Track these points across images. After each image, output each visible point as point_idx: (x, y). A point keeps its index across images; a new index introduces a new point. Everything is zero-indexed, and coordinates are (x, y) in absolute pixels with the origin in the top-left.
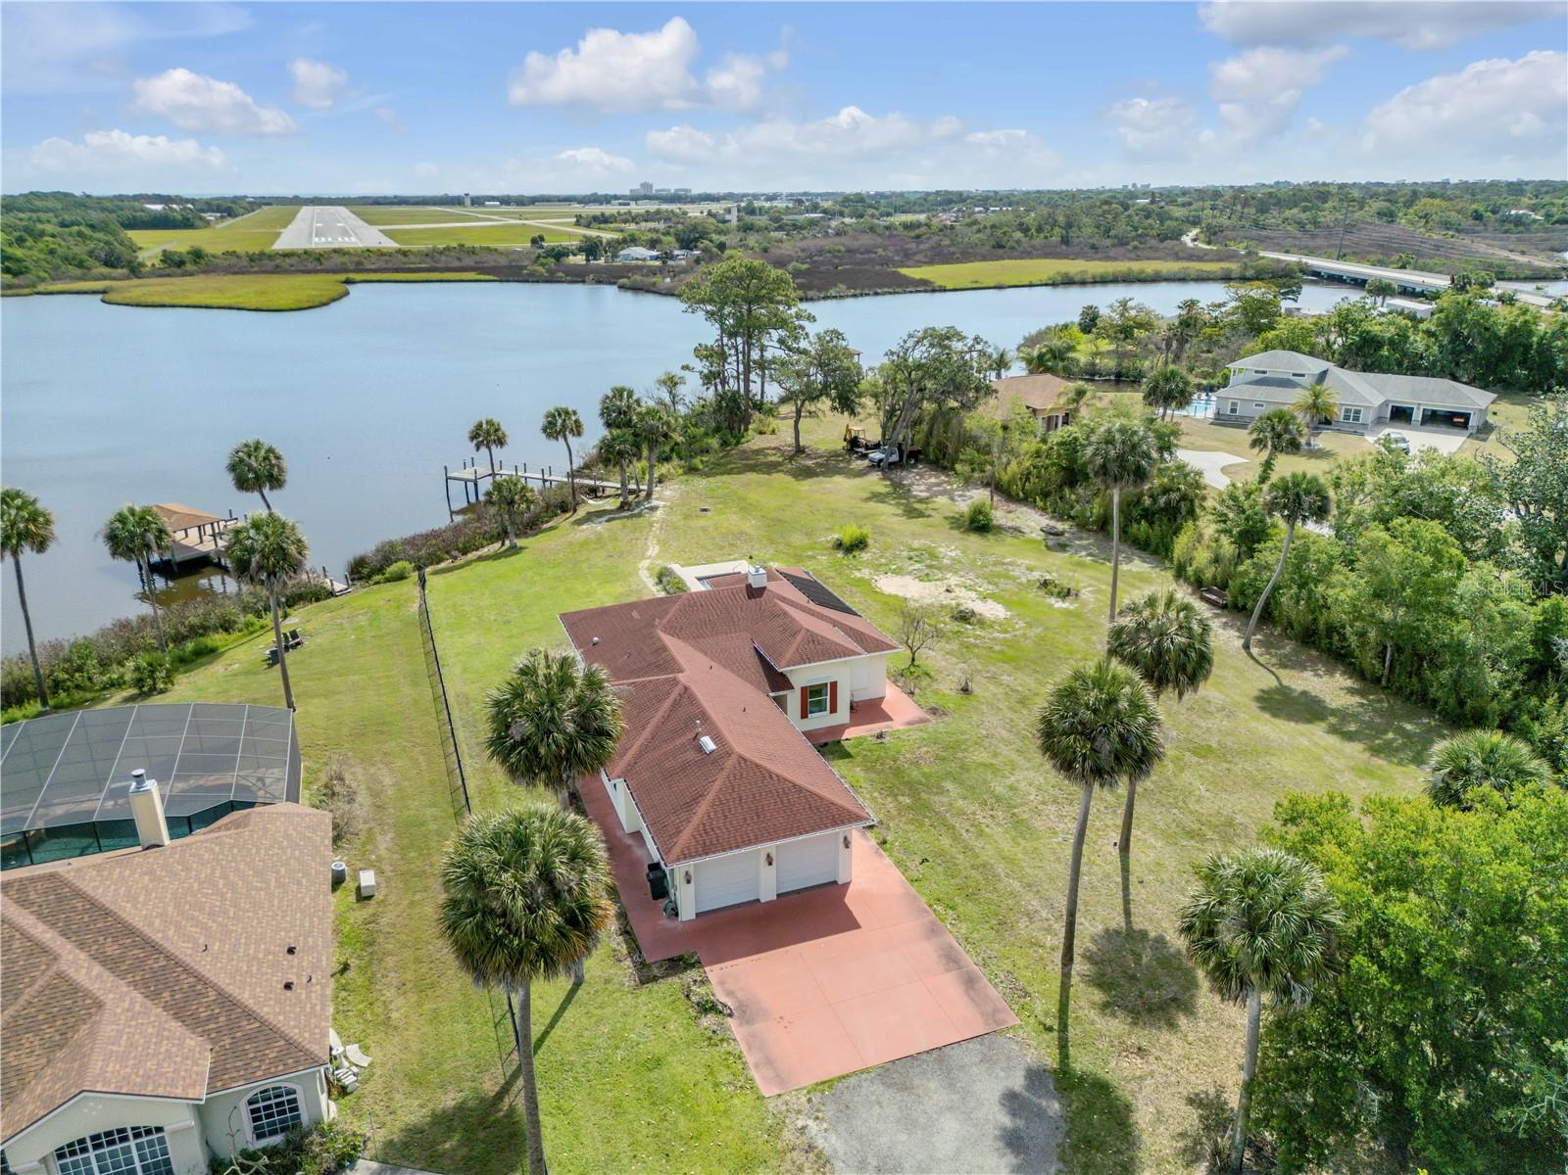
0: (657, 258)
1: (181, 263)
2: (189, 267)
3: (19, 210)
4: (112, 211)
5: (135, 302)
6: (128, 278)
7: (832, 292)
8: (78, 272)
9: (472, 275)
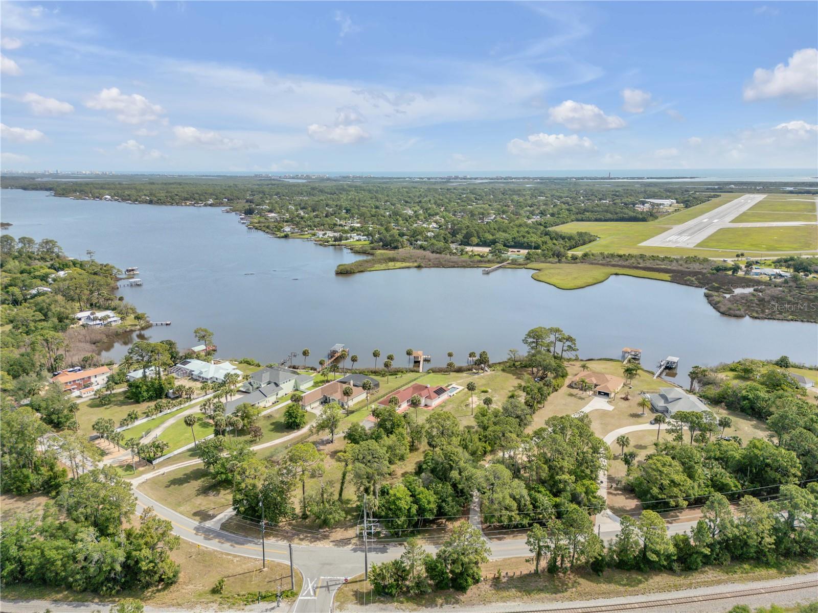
1: (577, 258)
2: (578, 260)
3: (588, 211)
4: (616, 214)
5: (535, 278)
6: (556, 263)
9: (667, 276)
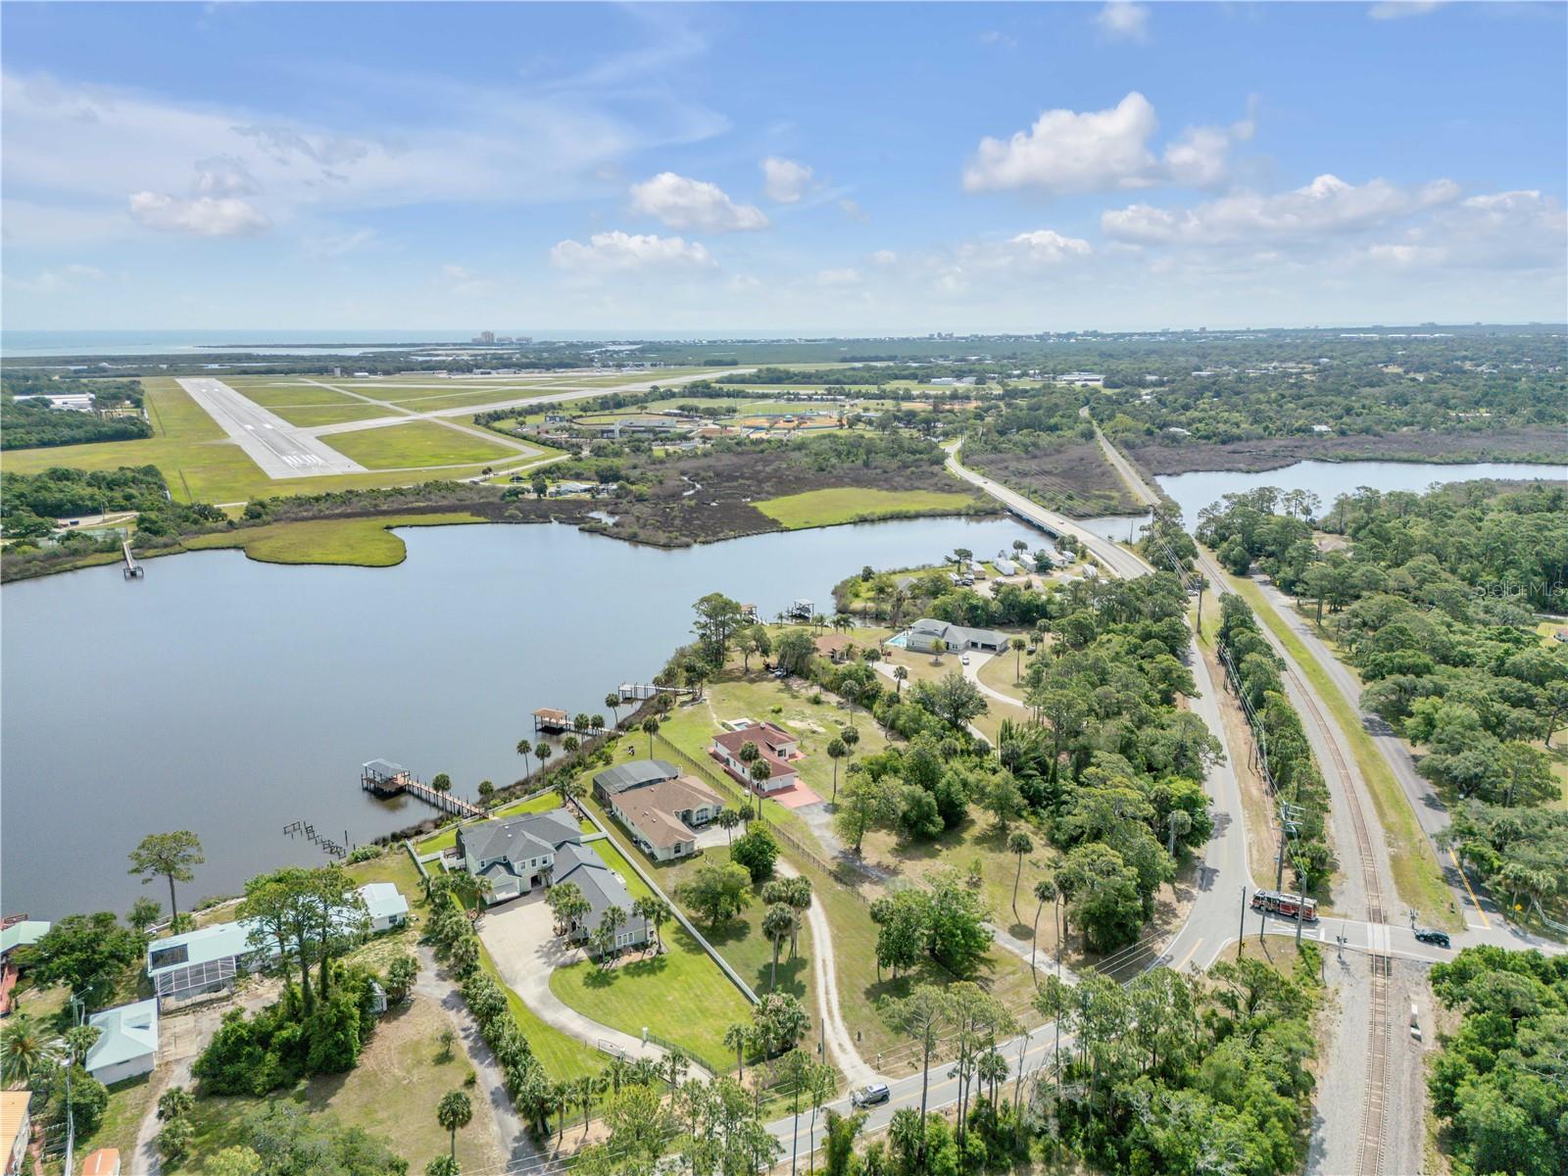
0: (585, 490)
1: (259, 516)
7: (721, 535)
8: (195, 528)
